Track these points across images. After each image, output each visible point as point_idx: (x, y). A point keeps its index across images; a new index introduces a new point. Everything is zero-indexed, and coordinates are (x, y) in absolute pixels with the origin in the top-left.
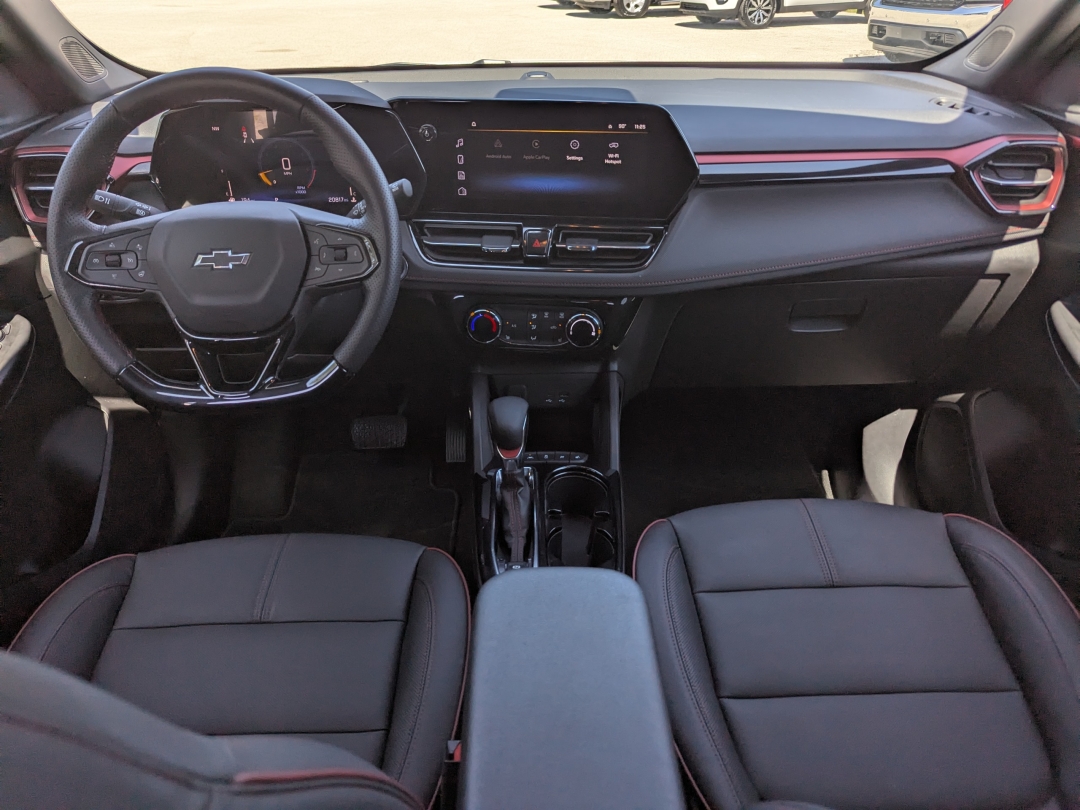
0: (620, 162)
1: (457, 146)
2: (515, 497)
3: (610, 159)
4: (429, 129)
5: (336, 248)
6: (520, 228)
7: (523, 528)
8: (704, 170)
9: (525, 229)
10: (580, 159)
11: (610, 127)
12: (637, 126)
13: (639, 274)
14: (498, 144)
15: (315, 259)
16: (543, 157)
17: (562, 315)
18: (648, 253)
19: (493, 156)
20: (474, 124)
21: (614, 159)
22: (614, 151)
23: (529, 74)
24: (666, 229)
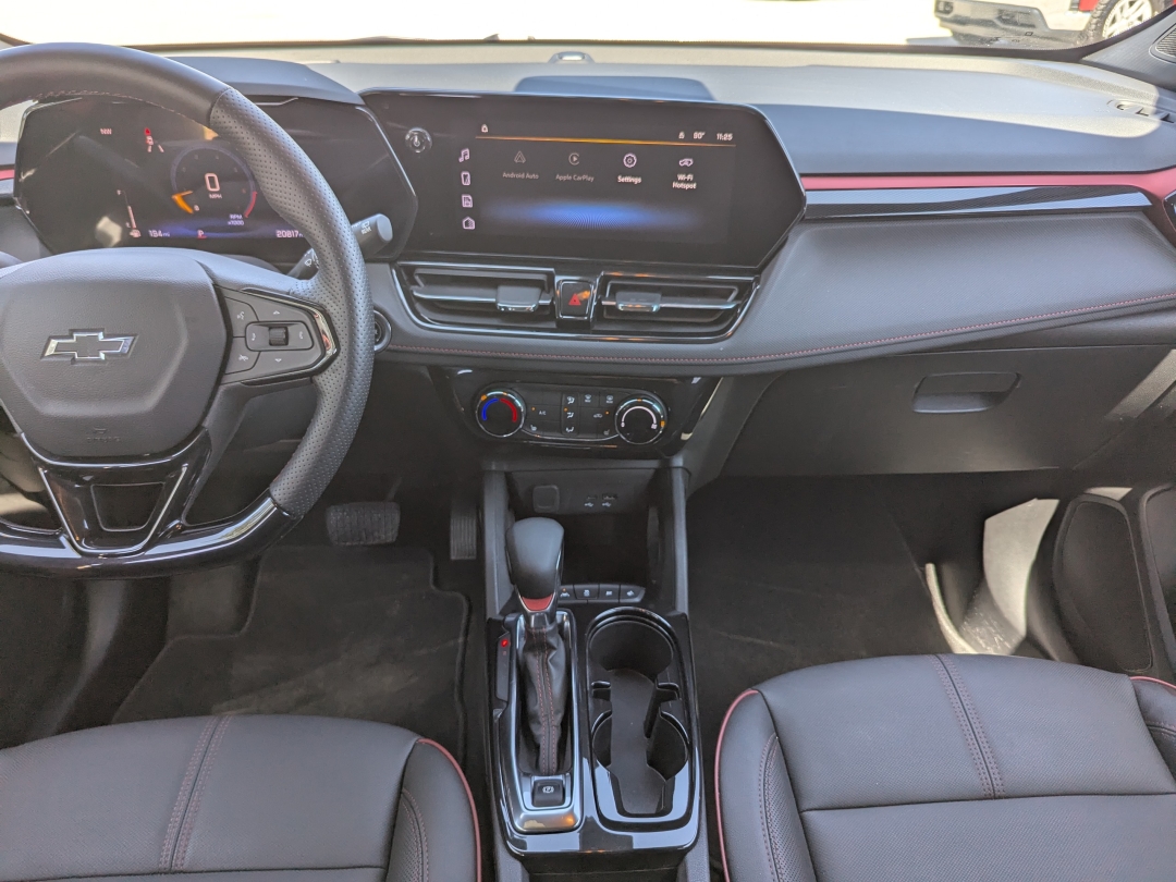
0: (694, 186)
1: (461, 160)
2: (545, 665)
3: (680, 182)
4: (421, 136)
5: (271, 326)
6: (551, 276)
7: (557, 713)
8: (812, 199)
9: (558, 279)
10: (637, 180)
11: (682, 135)
12: (719, 136)
13: (721, 346)
14: (520, 158)
15: (239, 343)
16: (584, 177)
17: (610, 400)
18: (732, 314)
19: (512, 175)
20: (485, 129)
21: (686, 181)
22: (686, 170)
23: (561, 55)
24: (757, 281)
